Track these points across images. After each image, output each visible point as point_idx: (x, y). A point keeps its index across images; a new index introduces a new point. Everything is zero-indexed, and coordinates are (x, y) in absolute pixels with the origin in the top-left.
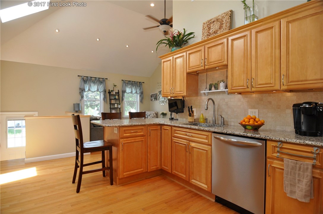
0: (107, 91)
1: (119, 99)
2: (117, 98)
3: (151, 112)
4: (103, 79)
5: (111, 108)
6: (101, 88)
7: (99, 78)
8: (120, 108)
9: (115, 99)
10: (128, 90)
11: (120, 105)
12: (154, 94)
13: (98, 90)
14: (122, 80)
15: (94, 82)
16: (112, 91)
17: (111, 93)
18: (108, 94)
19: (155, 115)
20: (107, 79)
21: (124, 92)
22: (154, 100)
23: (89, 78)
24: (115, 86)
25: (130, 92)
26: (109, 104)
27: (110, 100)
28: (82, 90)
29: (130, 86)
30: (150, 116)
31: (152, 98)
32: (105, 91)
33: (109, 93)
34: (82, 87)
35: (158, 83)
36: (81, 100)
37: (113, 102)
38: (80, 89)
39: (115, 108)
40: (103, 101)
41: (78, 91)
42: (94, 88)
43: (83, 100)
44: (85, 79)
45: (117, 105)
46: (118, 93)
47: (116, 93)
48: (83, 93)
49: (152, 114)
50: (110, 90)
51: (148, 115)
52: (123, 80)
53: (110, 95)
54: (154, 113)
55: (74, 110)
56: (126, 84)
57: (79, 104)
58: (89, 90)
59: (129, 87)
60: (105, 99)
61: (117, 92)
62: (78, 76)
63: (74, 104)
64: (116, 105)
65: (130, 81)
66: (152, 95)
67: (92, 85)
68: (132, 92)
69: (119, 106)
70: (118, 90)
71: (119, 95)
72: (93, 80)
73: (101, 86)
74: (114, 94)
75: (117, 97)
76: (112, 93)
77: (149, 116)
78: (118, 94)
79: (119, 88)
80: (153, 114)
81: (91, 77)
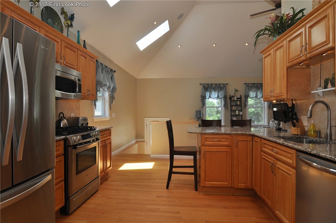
0: (228, 97)
1: (241, 105)
2: (238, 104)
4: (224, 84)
5: (231, 115)
6: (222, 94)
7: (219, 84)
8: (242, 115)
9: (237, 105)
10: (252, 94)
11: (241, 111)
13: (218, 97)
14: (245, 84)
15: (215, 89)
16: (233, 96)
17: (231, 99)
18: (230, 100)
20: (228, 84)
21: (247, 97)
24: (236, 91)
25: (254, 96)
26: (230, 111)
27: (231, 106)
28: (203, 98)
29: (255, 89)
32: (225, 97)
33: (230, 98)
36: (202, 107)
37: (234, 108)
38: (202, 96)
39: (236, 115)
40: (224, 108)
41: (200, 99)
42: (215, 94)
43: (204, 107)
44: (206, 87)
45: (239, 112)
46: (241, 98)
47: (237, 98)
48: (204, 100)
50: (231, 96)
53: (231, 101)
55: (196, 117)
56: (250, 88)
57: (200, 111)
58: (210, 97)
59: (253, 90)
60: (225, 105)
61: (239, 97)
62: (200, 84)
63: (196, 111)
64: (237, 111)
65: (254, 84)
67: (213, 92)
68: (256, 96)
69: (241, 113)
70: (241, 95)
72: (214, 87)
73: (222, 92)
74: (235, 99)
76: (233, 99)
78: (240, 100)
79: (241, 93)
81: (211, 84)
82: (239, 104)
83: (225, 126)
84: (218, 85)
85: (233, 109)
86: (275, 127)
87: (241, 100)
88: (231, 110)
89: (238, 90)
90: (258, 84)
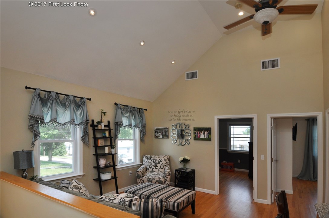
0: (90, 123)
1: (111, 137)
2: (107, 136)
3: (160, 156)
4: (82, 98)
5: (96, 155)
6: (79, 116)
7: (74, 97)
8: (113, 155)
9: (104, 137)
10: (125, 122)
11: (112, 148)
12: (162, 129)
13: (72, 121)
14: (115, 104)
15: (64, 105)
16: (99, 123)
17: (96, 126)
18: (92, 128)
19: (167, 161)
20: (90, 99)
21: (118, 124)
22: (163, 138)
23: (54, 95)
24: (104, 113)
25: (128, 124)
26: (94, 148)
27: (96, 139)
28: (36, 121)
29: (128, 114)
30: (161, 163)
31: (157, 135)
33: (93, 125)
34: (37, 113)
35: (169, 112)
36: (33, 144)
37: (101, 143)
38: (31, 117)
39: (104, 155)
40: (82, 142)
41: (26, 122)
42: (65, 116)
44: (43, 97)
45: (109, 149)
46: (109, 126)
47: (105, 126)
48: (38, 127)
50: (95, 121)
52: (117, 104)
53: (94, 131)
54: (166, 158)
56: (122, 111)
58: (53, 120)
59: (126, 115)
60: (84, 137)
61: (107, 124)
62: (27, 88)
64: (106, 148)
65: (127, 106)
66: (157, 129)
67: (60, 110)
69: (112, 151)
70: (109, 122)
71: (110, 131)
72: (61, 99)
73: (79, 112)
74: (103, 128)
75: (107, 134)
76: (98, 127)
77: (159, 164)
78: (108, 128)
79: (109, 117)
80: (165, 160)
81: (57, 93)
83: (83, 175)
84: (72, 97)
86: (153, 166)
88: (96, 147)
89: (106, 113)
90: (132, 107)
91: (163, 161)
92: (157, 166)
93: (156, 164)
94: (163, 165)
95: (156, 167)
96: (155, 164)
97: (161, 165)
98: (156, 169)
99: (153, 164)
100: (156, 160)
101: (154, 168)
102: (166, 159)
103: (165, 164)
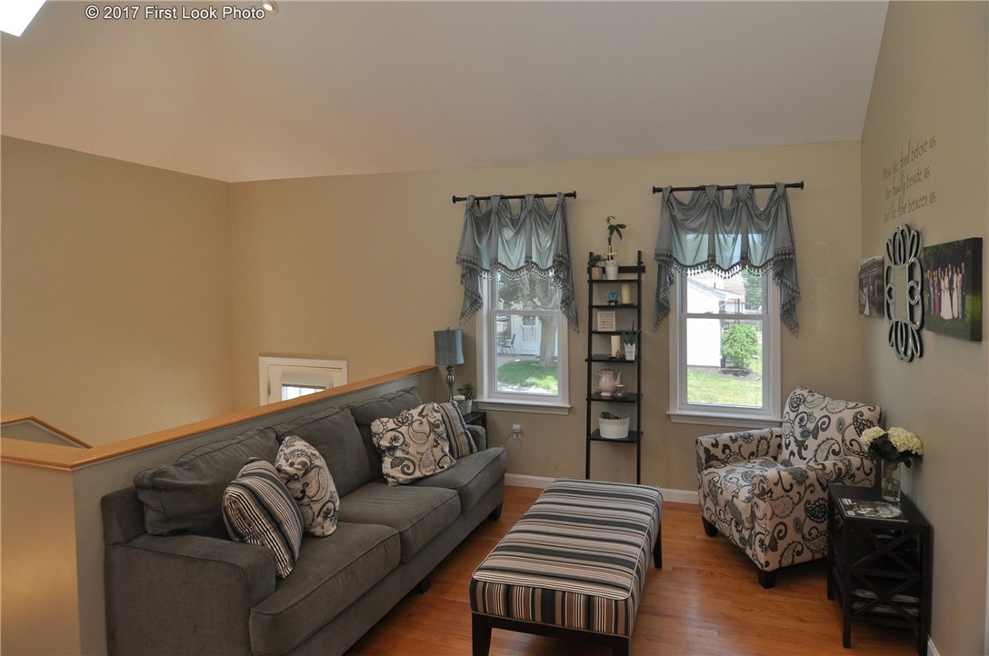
0: (579, 263)
1: (639, 308)
2: (626, 300)
4: (556, 196)
5: (590, 360)
6: (547, 247)
7: (536, 196)
9: (615, 306)
10: (691, 247)
13: (529, 261)
14: (655, 190)
15: (516, 222)
16: (600, 259)
20: (574, 195)
21: (668, 262)
23: (496, 203)
24: (618, 228)
25: (703, 257)
26: (586, 337)
27: (591, 310)
28: (466, 266)
29: (704, 219)
30: (822, 436)
32: (563, 265)
33: (590, 269)
36: (464, 315)
39: (608, 362)
42: (518, 248)
44: (480, 212)
46: (640, 269)
47: (622, 270)
49: (834, 419)
50: (594, 254)
51: (811, 426)
52: (660, 190)
53: (591, 282)
56: (679, 212)
58: (498, 262)
59: (695, 225)
62: (455, 199)
63: (437, 334)
64: (615, 340)
65: (702, 188)
66: (861, 270)
67: (508, 234)
68: (712, 259)
69: (632, 352)
71: (639, 284)
72: (514, 211)
73: (548, 236)
74: (612, 274)
75: (627, 295)
76: (596, 275)
77: (815, 438)
78: (634, 276)
79: (642, 238)
81: (503, 197)
82: (631, 298)
84: (532, 198)
85: (599, 330)
87: (639, 282)
88: (591, 332)
89: (623, 226)
90: (720, 188)
91: (833, 432)
92: (806, 449)
93: (805, 434)
94: (825, 447)
95: (802, 445)
96: (802, 434)
97: (819, 446)
98: (801, 457)
99: (798, 431)
100: (809, 415)
101: (795, 450)
102: (849, 420)
103: (836, 447)
